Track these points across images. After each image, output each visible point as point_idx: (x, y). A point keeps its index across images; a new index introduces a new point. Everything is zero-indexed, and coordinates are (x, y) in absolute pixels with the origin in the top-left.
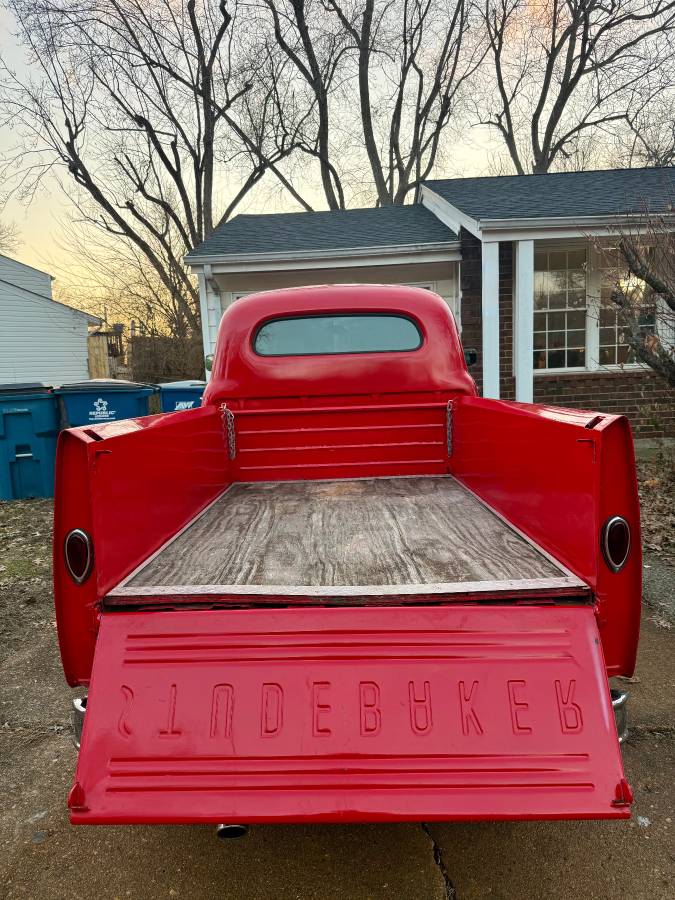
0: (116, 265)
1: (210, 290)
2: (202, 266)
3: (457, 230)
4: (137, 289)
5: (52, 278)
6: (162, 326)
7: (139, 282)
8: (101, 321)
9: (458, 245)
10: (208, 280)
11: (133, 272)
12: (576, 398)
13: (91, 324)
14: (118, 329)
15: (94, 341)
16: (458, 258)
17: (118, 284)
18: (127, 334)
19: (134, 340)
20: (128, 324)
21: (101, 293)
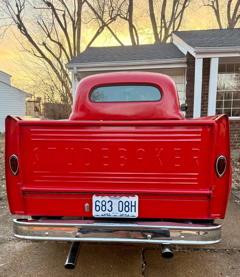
0: (38, 70)
1: (76, 79)
2: (73, 68)
3: (185, 53)
4: (47, 81)
5: (11, 76)
6: (57, 98)
7: (48, 79)
8: (32, 95)
9: (186, 60)
10: (76, 75)
11: (45, 73)
12: (234, 131)
13: (27, 97)
14: (39, 100)
15: (28, 104)
16: (186, 66)
17: (39, 79)
18: (43, 101)
19: (45, 104)
20: (43, 97)
21: (31, 83)
